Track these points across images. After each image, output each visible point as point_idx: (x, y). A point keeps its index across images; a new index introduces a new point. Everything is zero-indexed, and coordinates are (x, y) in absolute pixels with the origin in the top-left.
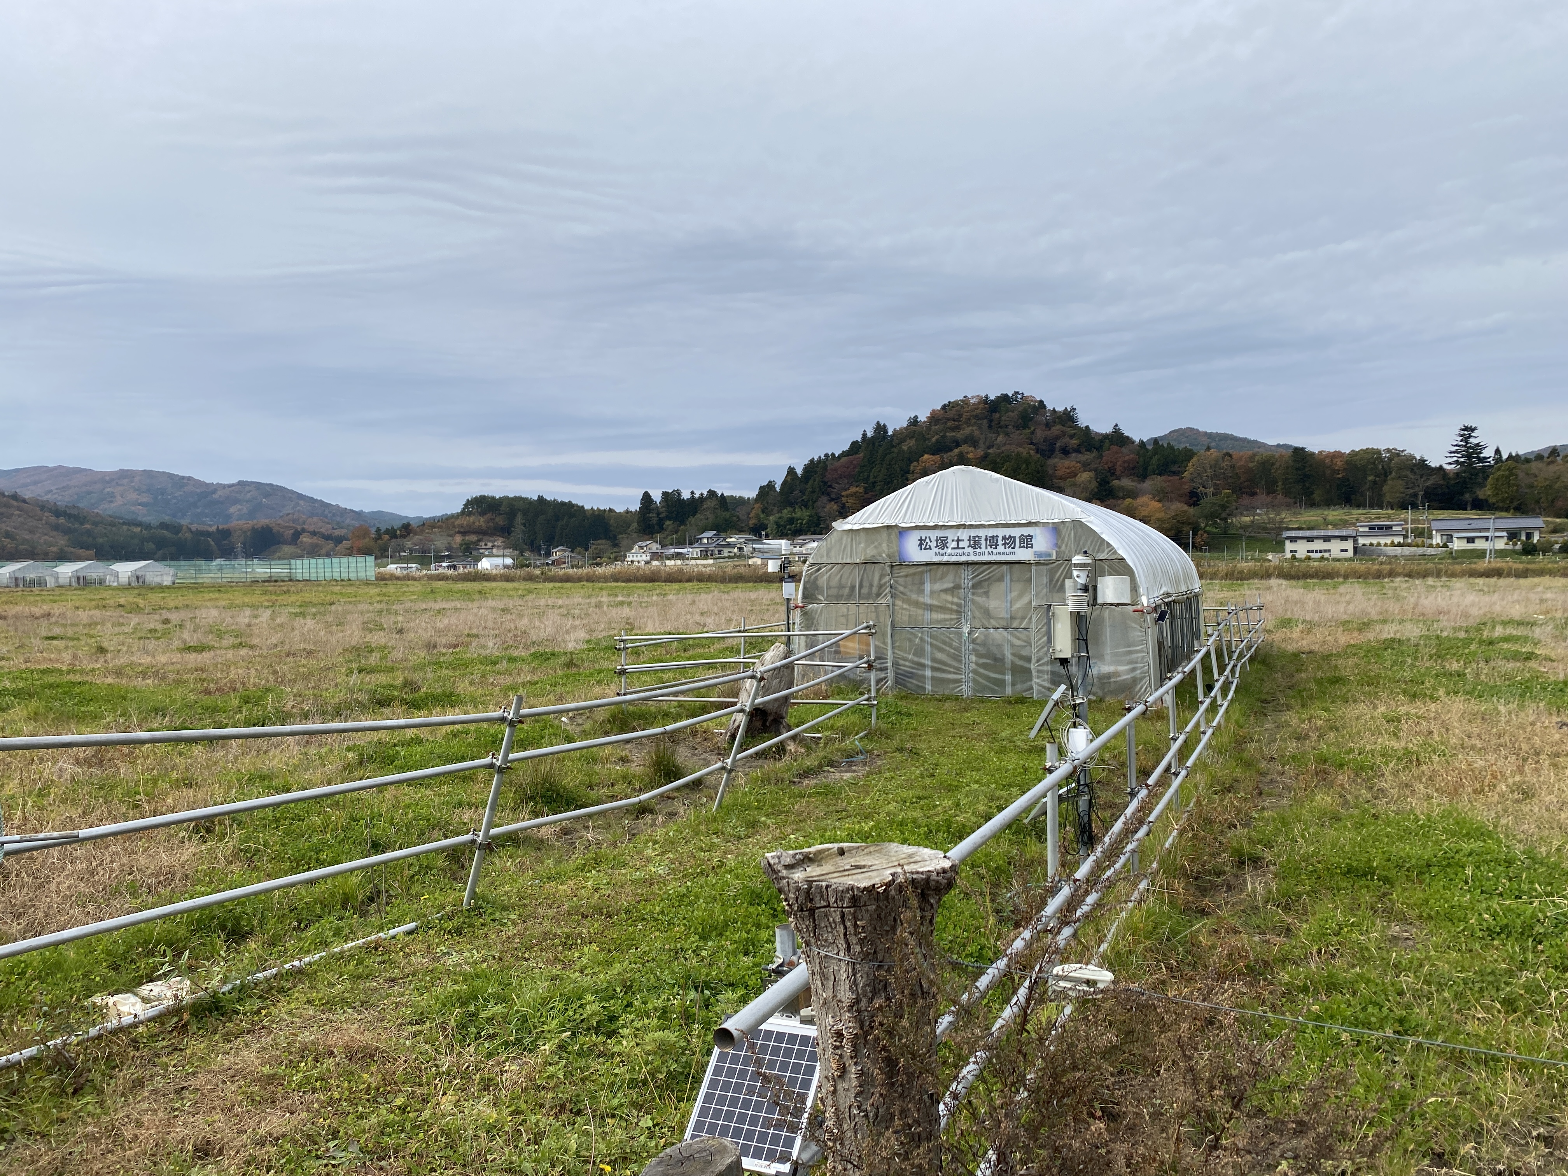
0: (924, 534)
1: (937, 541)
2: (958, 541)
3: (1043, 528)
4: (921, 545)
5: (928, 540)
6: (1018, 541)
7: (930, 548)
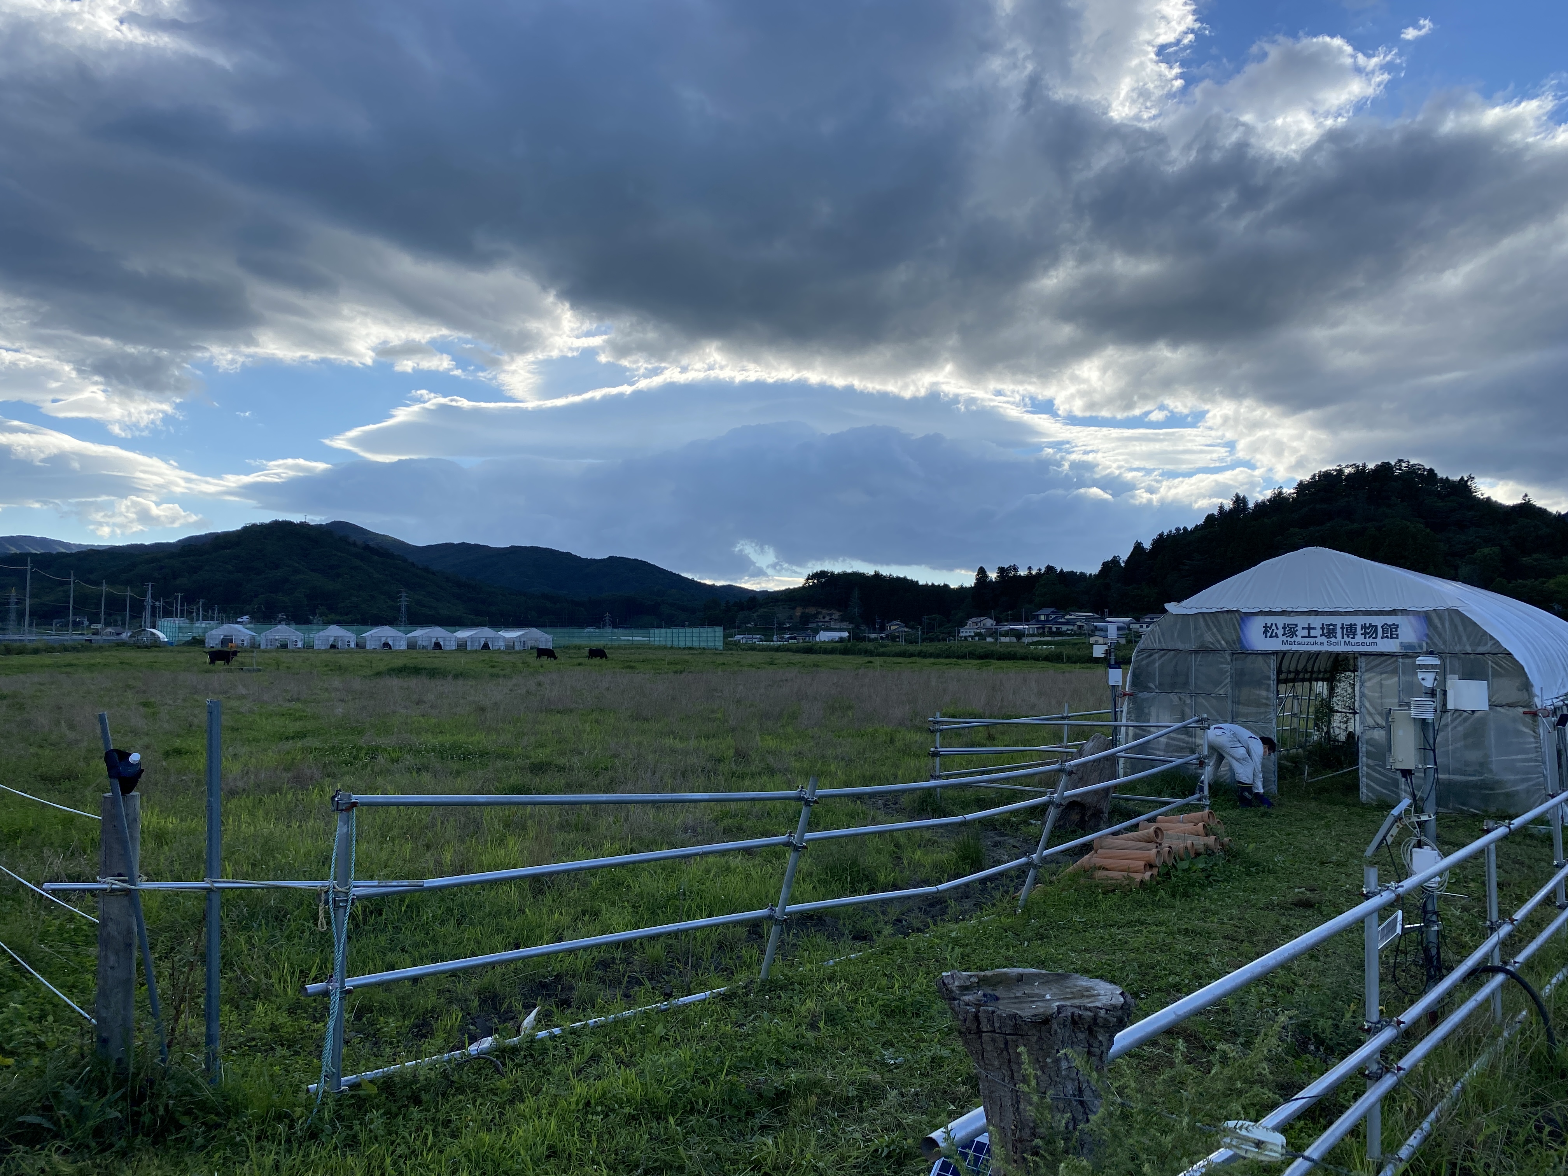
0: (1269, 620)
1: (1284, 628)
2: (1309, 628)
3: (1411, 617)
4: (1265, 632)
5: (1274, 627)
6: (1380, 630)
7: (1277, 636)
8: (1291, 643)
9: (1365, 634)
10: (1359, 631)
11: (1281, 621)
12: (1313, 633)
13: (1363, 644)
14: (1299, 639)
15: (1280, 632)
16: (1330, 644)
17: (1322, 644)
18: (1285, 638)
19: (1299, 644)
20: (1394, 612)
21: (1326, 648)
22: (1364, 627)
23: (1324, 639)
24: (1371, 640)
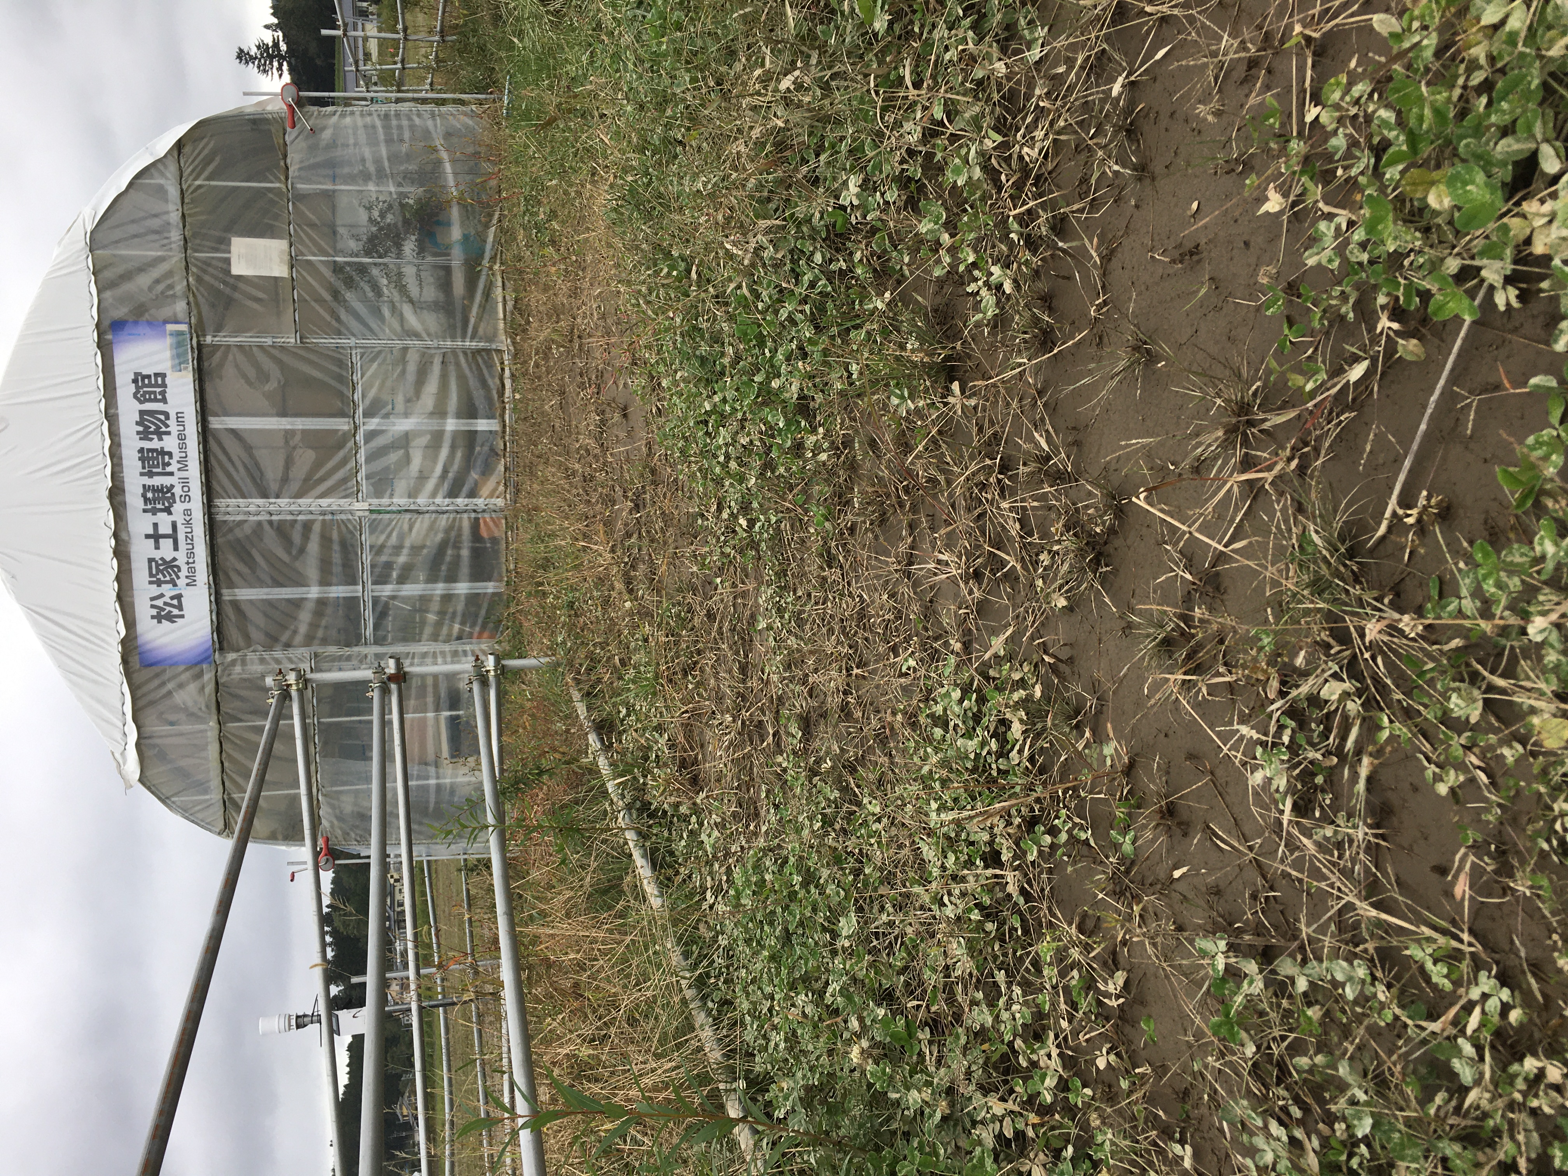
0: (143, 611)
1: (159, 583)
2: (156, 537)
3: (116, 350)
4: (170, 618)
5: (159, 603)
6: (149, 406)
7: (179, 597)
8: (192, 570)
9: (160, 434)
10: (155, 444)
11: (144, 589)
12: (165, 529)
13: (182, 437)
14: (181, 555)
15: (168, 590)
16: (186, 498)
17: (187, 512)
18: (182, 582)
19: (191, 554)
21: (197, 505)
22: (145, 435)
23: (178, 508)
24: (172, 422)
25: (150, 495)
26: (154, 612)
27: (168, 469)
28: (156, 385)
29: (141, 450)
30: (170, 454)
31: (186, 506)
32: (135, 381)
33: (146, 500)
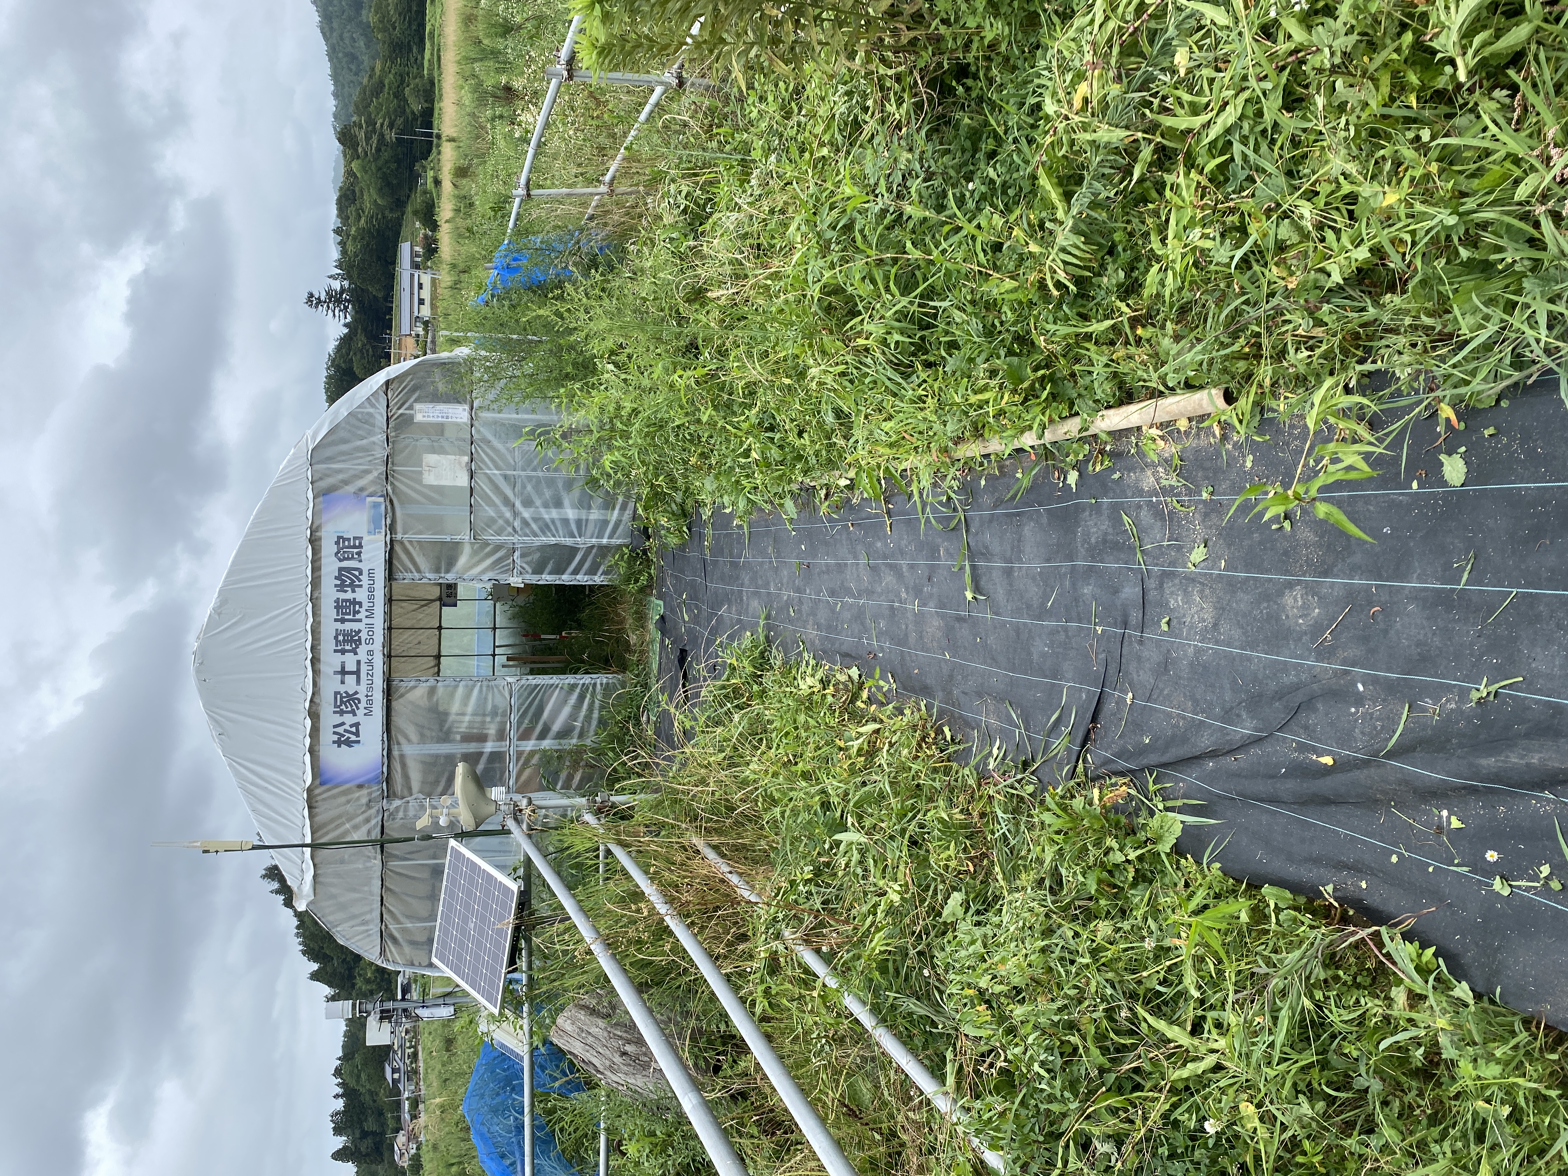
0: (327, 736)
1: (342, 713)
2: (343, 672)
3: (325, 517)
4: (349, 743)
5: (340, 730)
6: (346, 564)
7: (357, 725)
8: (370, 702)
9: (353, 587)
10: (349, 595)
11: (329, 718)
12: (351, 666)
13: (371, 590)
14: (362, 689)
15: (349, 719)
16: (371, 641)
17: (370, 653)
18: (361, 712)
19: (370, 687)
20: (314, 541)
21: (378, 647)
22: (341, 588)
23: (362, 650)
24: (364, 577)
25: (341, 638)
26: (336, 737)
27: (358, 617)
28: (355, 547)
29: (337, 601)
30: (360, 604)
31: (370, 647)
32: (337, 543)
33: (337, 642)
